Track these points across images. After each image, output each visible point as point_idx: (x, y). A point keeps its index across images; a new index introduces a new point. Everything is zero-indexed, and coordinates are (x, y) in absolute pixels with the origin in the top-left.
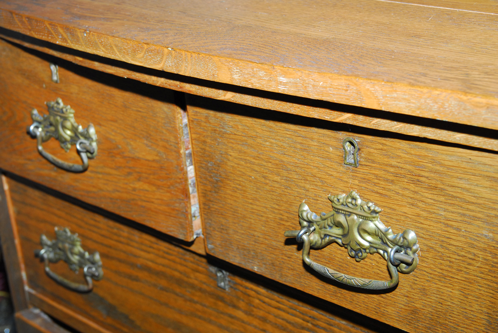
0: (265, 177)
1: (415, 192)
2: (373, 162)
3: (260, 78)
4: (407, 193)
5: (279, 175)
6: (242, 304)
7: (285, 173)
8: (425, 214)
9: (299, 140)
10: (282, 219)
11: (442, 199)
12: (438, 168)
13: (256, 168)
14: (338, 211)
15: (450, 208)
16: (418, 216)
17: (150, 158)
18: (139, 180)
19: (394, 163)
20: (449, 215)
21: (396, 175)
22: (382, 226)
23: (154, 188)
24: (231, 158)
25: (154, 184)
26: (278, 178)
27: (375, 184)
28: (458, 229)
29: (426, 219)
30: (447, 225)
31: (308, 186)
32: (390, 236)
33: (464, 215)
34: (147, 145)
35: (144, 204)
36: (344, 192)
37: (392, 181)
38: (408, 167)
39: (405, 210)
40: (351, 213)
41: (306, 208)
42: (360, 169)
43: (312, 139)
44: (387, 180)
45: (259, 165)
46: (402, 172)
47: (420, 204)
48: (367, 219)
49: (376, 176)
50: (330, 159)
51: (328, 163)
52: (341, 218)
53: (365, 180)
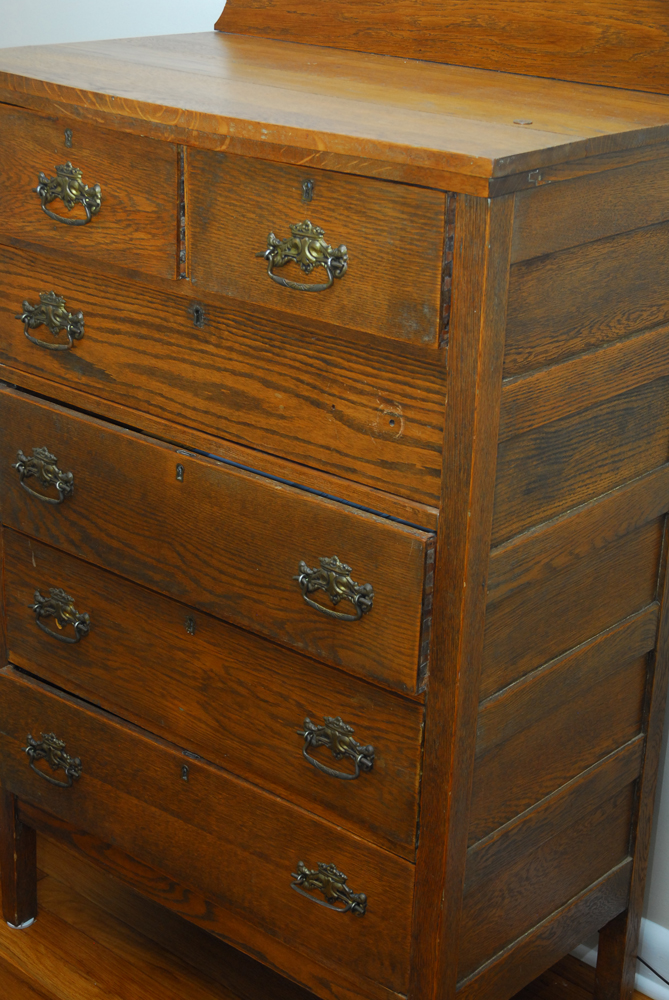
0: (244, 216)
1: (348, 216)
2: (322, 196)
3: (249, 131)
4: (342, 217)
5: (254, 213)
6: (213, 339)
7: (258, 211)
8: (352, 231)
9: (272, 184)
10: (253, 249)
11: (364, 219)
12: (362, 197)
13: (238, 209)
14: (295, 236)
15: (368, 225)
16: (349, 233)
17: (149, 209)
18: (136, 230)
19: (335, 195)
20: (368, 231)
21: (335, 205)
22: (325, 245)
23: (150, 236)
24: (218, 203)
25: (150, 233)
26: (253, 216)
27: (322, 213)
28: (373, 240)
29: (353, 235)
30: (366, 238)
31: (275, 220)
32: (330, 250)
33: (376, 229)
34: (148, 199)
35: (139, 251)
36: (300, 221)
37: (333, 210)
38: (343, 198)
39: (341, 230)
40: (304, 236)
41: (272, 236)
42: (313, 203)
43: (281, 183)
44: (330, 209)
45: (241, 206)
46: (340, 202)
47: (350, 225)
48: (315, 239)
49: (323, 207)
50: (292, 197)
51: (291, 200)
52: (297, 241)
53: (314, 211)
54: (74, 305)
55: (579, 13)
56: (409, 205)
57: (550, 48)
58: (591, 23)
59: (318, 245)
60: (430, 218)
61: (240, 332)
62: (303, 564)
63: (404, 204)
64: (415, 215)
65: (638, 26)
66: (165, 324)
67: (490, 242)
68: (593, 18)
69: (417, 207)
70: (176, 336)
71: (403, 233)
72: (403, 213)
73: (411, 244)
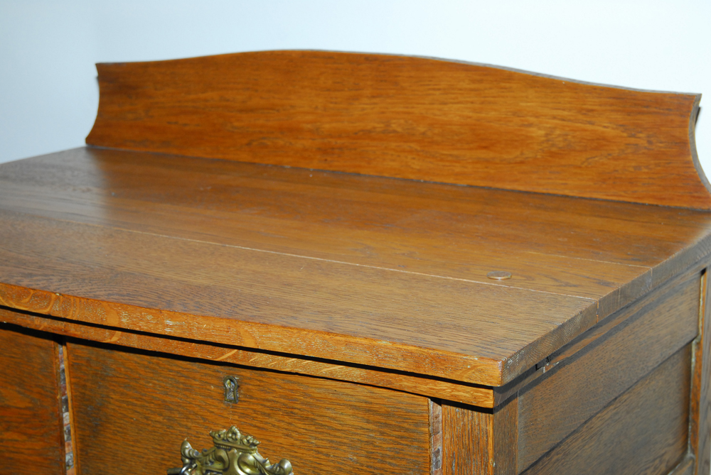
0: (147, 418)
1: (290, 424)
2: (251, 397)
3: (148, 322)
4: (282, 424)
5: (160, 415)
7: (167, 413)
8: (298, 443)
9: (182, 380)
10: (163, 459)
11: (313, 428)
12: (308, 400)
13: (138, 409)
14: (218, 446)
15: (320, 436)
16: (293, 445)
17: (22, 405)
18: (7, 430)
19: (270, 397)
20: (320, 443)
21: (272, 408)
22: (260, 458)
23: (25, 438)
24: (112, 401)
25: (25, 434)
26: (160, 419)
27: (254, 418)
28: (328, 455)
29: (300, 448)
30: (319, 452)
31: (190, 424)
32: (268, 466)
33: (332, 441)
34: (19, 393)
35: (12, 455)
36: (224, 428)
37: (269, 415)
38: (282, 400)
39: (281, 440)
40: (231, 448)
41: (188, 446)
42: (240, 405)
43: (194, 379)
44: (264, 414)
45: (142, 406)
46: (278, 405)
47: (294, 434)
48: (246, 452)
49: (255, 411)
50: (211, 397)
51: (210, 401)
52: (223, 454)
53: (244, 415)
55: (515, 114)
56: (376, 412)
57: (483, 154)
58: (530, 125)
59: (251, 458)
60: (407, 430)
63: (369, 411)
64: (386, 425)
65: (589, 127)
67: (495, 458)
68: (532, 120)
69: (388, 415)
71: (370, 448)
72: (368, 422)
73: (383, 462)
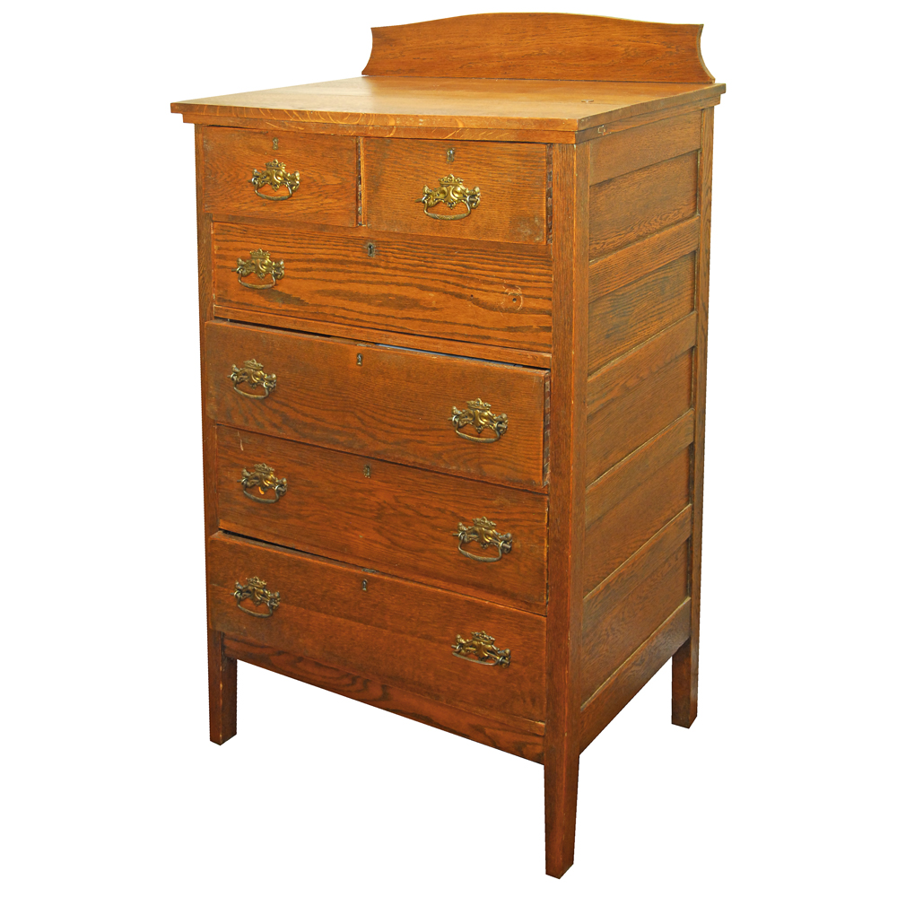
0: (405, 178)
1: (480, 168)
2: (461, 158)
4: (476, 169)
5: (413, 174)
6: (383, 264)
7: (416, 173)
8: (483, 177)
9: (425, 154)
11: (490, 168)
12: (489, 154)
13: (400, 174)
14: (442, 186)
15: (494, 172)
16: (480, 179)
17: (335, 183)
18: (326, 198)
19: (470, 156)
20: (494, 175)
21: (470, 162)
22: (464, 188)
23: (336, 200)
24: (387, 172)
25: (336, 198)
27: (461, 168)
28: (497, 181)
29: (484, 179)
31: (427, 177)
32: (467, 191)
33: (500, 174)
35: (328, 212)
36: (446, 175)
37: (469, 166)
38: (475, 157)
39: (474, 178)
40: (449, 185)
41: (426, 187)
42: (455, 163)
43: (432, 153)
44: (466, 165)
45: (402, 172)
46: (473, 160)
47: (481, 173)
48: (456, 186)
49: (462, 165)
50: (439, 161)
51: (439, 163)
52: (445, 188)
53: (456, 168)
54: (277, 256)
55: (609, 40)
56: (522, 156)
57: (592, 63)
58: (617, 45)
59: (459, 189)
60: (536, 162)
61: (402, 256)
62: (455, 408)
63: (518, 155)
64: (527, 161)
65: (647, 44)
66: (346, 259)
67: (577, 172)
68: (618, 42)
69: (527, 156)
70: (354, 266)
71: (518, 174)
72: (517, 161)
73: (524, 180)
